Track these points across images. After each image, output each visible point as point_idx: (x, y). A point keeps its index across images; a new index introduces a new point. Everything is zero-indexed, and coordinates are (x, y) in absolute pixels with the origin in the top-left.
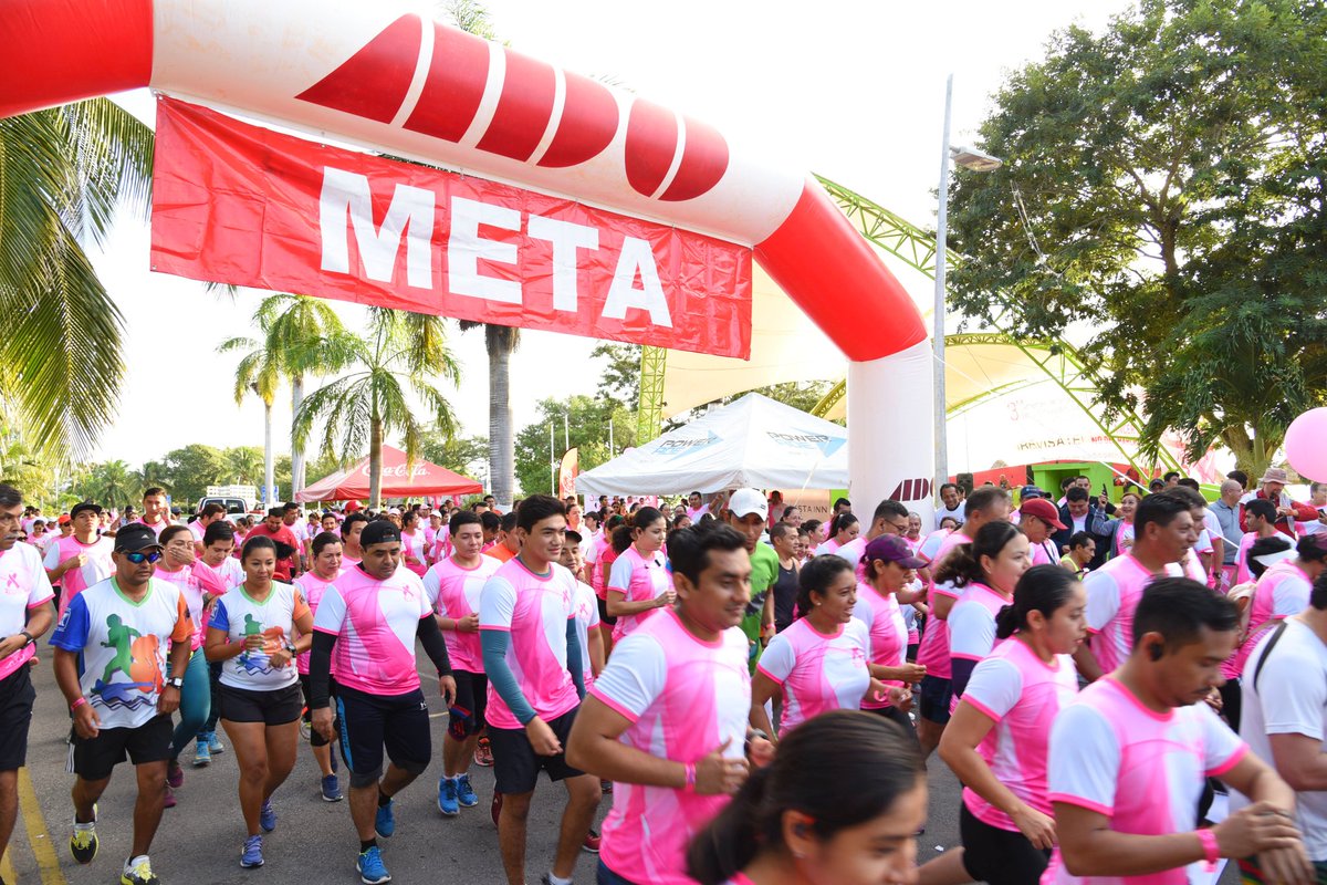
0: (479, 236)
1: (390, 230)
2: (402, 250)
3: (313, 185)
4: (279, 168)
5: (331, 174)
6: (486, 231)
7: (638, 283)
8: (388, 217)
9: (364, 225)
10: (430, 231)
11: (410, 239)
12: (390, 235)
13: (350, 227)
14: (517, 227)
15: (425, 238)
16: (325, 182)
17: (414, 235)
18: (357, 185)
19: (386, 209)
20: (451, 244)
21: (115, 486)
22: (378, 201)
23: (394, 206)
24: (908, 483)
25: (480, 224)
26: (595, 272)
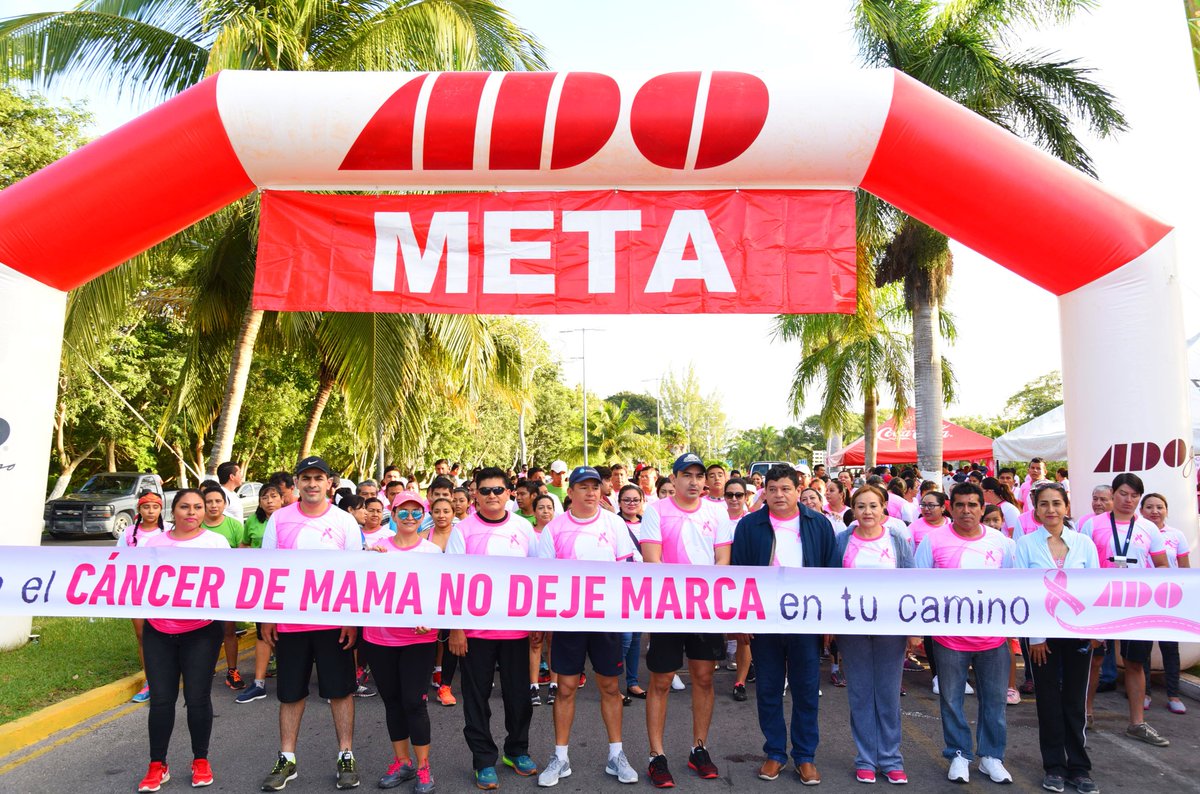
0: (512, 240)
1: (433, 250)
2: (443, 264)
3: (370, 230)
4: (345, 221)
5: (381, 219)
6: (518, 235)
7: (690, 252)
8: (429, 240)
9: (411, 249)
10: (465, 244)
11: (450, 255)
12: (433, 255)
13: (400, 254)
14: (550, 225)
15: (462, 251)
16: (377, 224)
17: (451, 250)
18: (401, 220)
19: (426, 235)
20: (487, 252)
21: (767, 451)
22: (418, 229)
23: (432, 231)
24: (1120, 449)
25: (512, 231)
26: (636, 252)
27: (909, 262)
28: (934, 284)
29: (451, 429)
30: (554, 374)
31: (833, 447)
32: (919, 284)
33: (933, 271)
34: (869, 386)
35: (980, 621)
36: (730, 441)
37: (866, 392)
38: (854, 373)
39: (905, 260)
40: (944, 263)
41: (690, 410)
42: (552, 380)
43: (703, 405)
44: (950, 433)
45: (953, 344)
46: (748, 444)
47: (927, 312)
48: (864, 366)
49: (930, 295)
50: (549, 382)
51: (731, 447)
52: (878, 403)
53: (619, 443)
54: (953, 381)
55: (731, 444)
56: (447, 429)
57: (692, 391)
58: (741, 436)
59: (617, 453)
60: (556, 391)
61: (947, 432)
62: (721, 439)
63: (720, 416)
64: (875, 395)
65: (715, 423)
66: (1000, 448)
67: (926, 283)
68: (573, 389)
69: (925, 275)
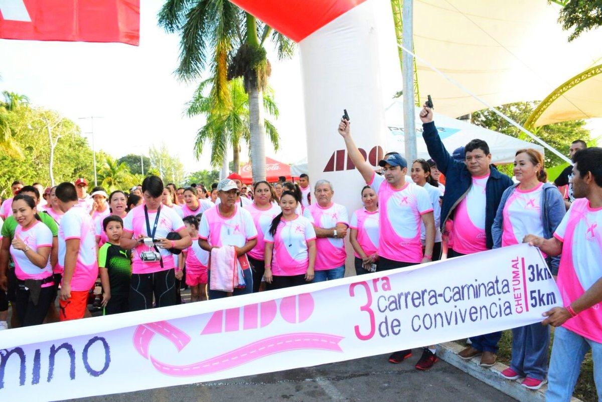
27: (245, 66)
28: (259, 78)
29: (20, 174)
30: (83, 143)
31: (222, 176)
32: (251, 78)
33: (259, 72)
34: (235, 142)
35: (36, 380)
36: (186, 178)
37: (234, 145)
38: (228, 135)
39: (243, 64)
40: (265, 67)
41: (165, 163)
42: (82, 147)
43: (171, 160)
44: (280, 167)
45: (277, 118)
46: (196, 179)
47: (256, 95)
48: (231, 131)
49: (257, 85)
50: (81, 148)
51: (186, 181)
52: (240, 151)
53: (115, 179)
54: (278, 139)
55: (186, 179)
56: (18, 175)
57: (165, 153)
58: (192, 176)
59: (115, 184)
60: (88, 153)
61: (278, 167)
62: (181, 177)
63: (180, 166)
64: (238, 147)
65: (176, 169)
66: (294, 171)
67: (255, 79)
68: (98, 152)
69: (254, 73)
